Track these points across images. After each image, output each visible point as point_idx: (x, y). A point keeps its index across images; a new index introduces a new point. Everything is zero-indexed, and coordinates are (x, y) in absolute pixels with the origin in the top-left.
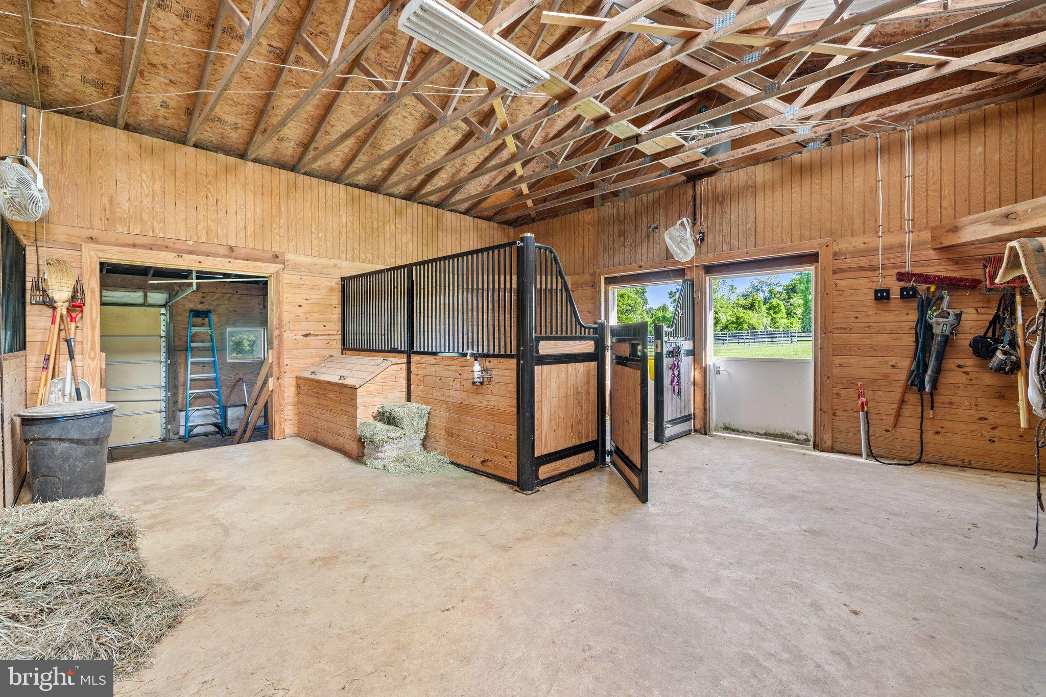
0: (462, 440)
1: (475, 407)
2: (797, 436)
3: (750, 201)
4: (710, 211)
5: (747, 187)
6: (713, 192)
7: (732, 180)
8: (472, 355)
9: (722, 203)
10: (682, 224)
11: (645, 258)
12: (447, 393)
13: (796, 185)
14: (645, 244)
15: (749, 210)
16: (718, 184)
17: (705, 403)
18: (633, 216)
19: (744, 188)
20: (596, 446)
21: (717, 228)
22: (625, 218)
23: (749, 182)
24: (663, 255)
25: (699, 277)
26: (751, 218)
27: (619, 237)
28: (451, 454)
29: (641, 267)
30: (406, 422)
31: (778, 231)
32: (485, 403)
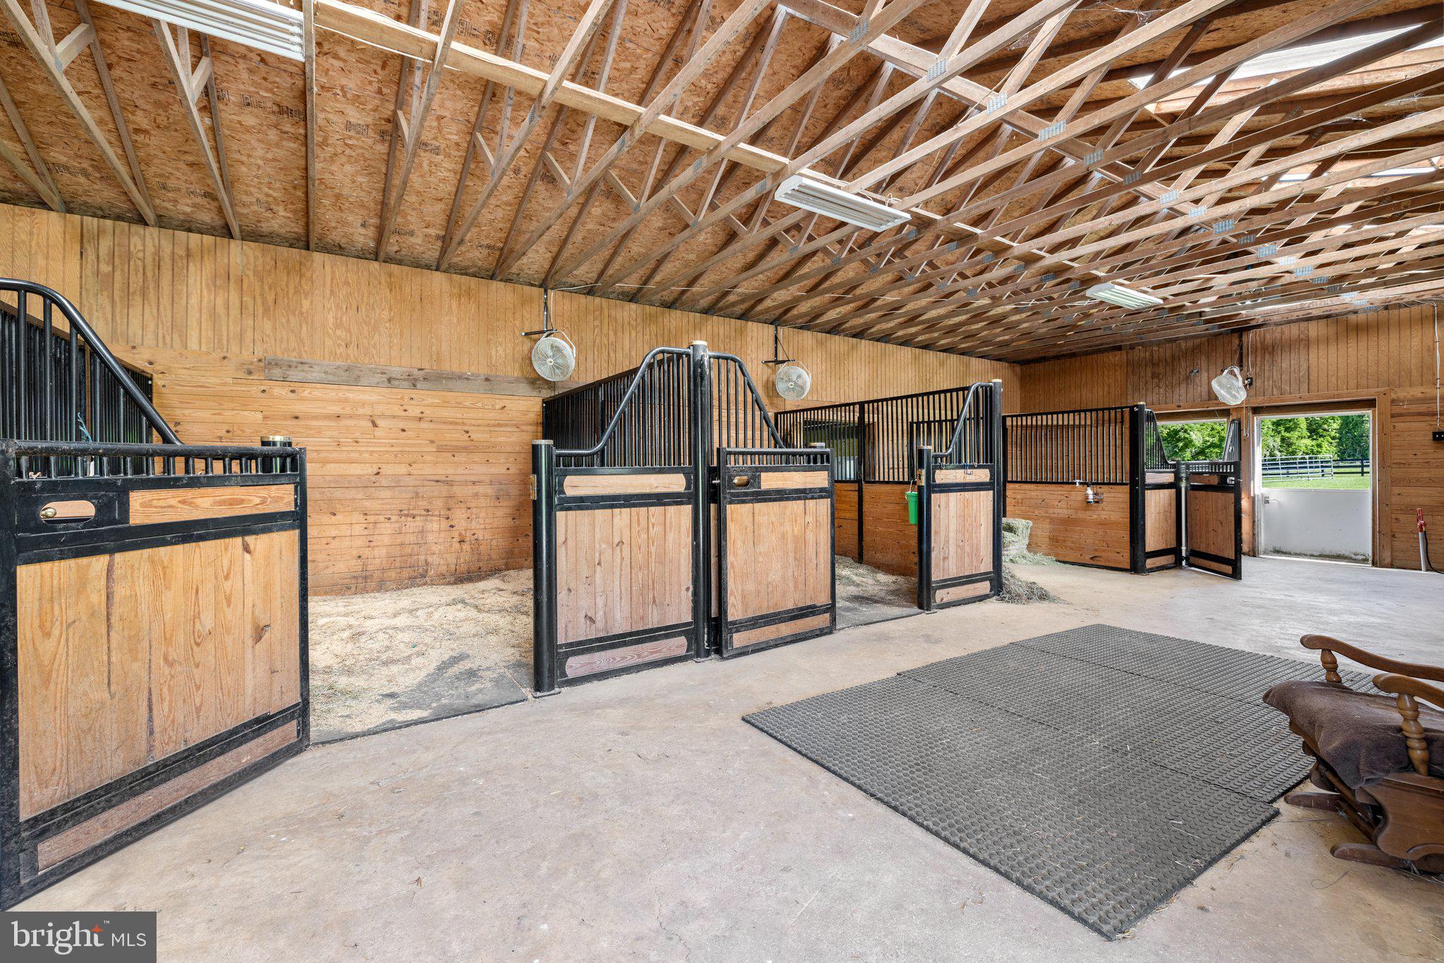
0: (1069, 544)
1: (1084, 520)
2: (1354, 557)
3: (1303, 352)
4: (1259, 359)
5: (1299, 340)
6: (1263, 343)
7: (1282, 333)
8: (1080, 483)
9: (1272, 353)
10: (1232, 373)
11: (1183, 397)
12: (1051, 511)
13: (1352, 343)
14: (1183, 386)
15: (1302, 360)
16: (1268, 336)
17: (1253, 528)
18: (1169, 360)
19: (1296, 340)
20: (1176, 551)
21: (1267, 374)
22: (1159, 361)
23: (1302, 336)
24: (1205, 395)
25: (1247, 418)
26: (1304, 366)
27: (1153, 378)
28: (1056, 555)
29: (1179, 406)
30: (1019, 532)
31: (1334, 379)
32: (1095, 517)
